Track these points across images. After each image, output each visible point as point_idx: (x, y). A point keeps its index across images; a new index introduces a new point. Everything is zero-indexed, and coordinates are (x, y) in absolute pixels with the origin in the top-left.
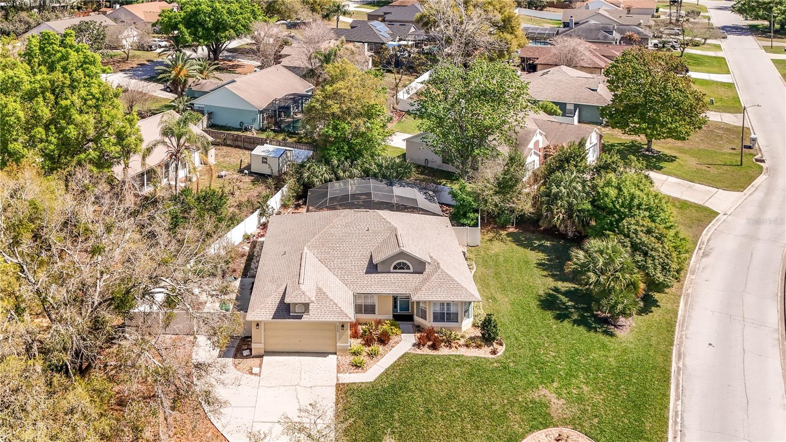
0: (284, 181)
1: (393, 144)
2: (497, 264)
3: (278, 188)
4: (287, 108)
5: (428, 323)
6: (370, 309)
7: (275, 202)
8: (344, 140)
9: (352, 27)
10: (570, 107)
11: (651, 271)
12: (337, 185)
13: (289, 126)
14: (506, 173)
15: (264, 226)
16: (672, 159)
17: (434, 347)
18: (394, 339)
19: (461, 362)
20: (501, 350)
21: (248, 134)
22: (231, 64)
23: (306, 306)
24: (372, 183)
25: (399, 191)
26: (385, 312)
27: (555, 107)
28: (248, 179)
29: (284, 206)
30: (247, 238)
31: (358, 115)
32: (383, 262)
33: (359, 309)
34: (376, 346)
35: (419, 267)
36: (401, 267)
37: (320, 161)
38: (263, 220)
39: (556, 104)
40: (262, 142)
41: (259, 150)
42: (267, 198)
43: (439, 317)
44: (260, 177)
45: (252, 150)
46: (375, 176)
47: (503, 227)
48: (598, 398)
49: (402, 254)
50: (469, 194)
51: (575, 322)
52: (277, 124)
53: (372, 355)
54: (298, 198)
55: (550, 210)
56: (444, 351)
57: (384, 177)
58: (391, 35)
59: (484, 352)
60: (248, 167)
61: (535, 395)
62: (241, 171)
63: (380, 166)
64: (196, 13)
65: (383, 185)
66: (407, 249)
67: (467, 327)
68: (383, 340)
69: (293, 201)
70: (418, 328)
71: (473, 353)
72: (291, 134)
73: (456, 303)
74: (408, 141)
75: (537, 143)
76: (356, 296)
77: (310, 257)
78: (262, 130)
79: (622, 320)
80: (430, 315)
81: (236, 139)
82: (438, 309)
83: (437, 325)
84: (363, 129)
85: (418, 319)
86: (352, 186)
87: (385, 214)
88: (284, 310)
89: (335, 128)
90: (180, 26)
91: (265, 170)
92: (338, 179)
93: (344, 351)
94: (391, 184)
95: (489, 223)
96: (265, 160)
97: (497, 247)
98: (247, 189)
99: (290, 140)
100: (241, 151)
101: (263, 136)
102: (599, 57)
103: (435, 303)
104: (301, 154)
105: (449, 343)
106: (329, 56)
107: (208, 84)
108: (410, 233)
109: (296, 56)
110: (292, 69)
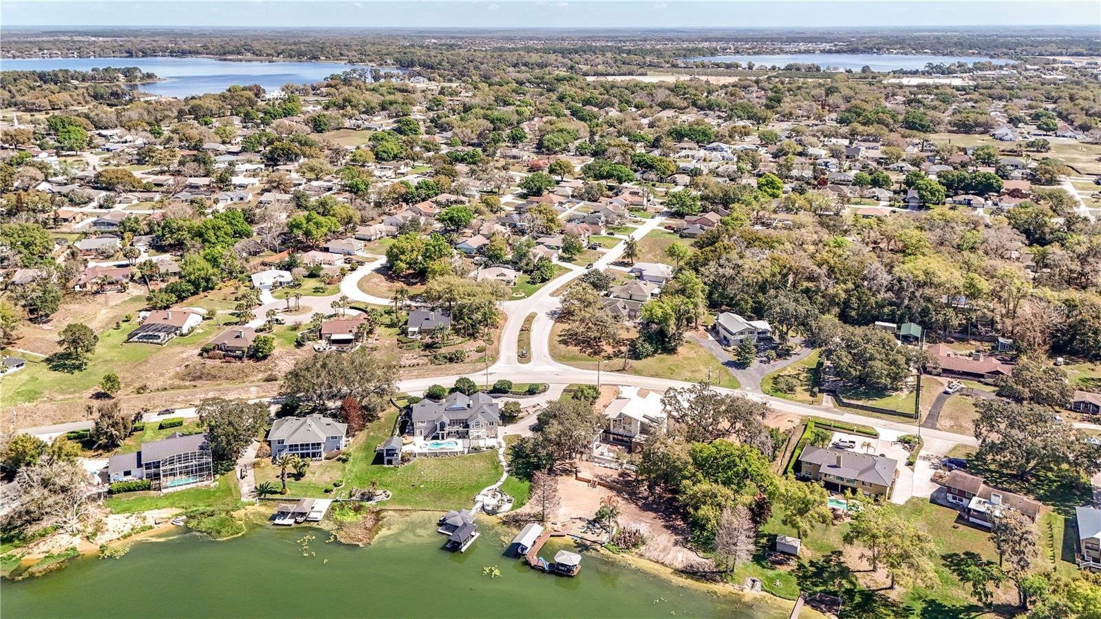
0: (481, 265)
1: (507, 255)
2: (522, 277)
4: (482, 247)
7: (480, 268)
8: (496, 255)
9: (506, 216)
10: (559, 247)
11: (545, 277)
13: (482, 251)
14: (528, 261)
16: (576, 260)
20: (517, 285)
21: (472, 254)
22: (463, 231)
24: (501, 263)
25: (506, 266)
27: (554, 247)
29: (482, 269)
30: (474, 276)
31: (499, 250)
32: (499, 275)
35: (505, 276)
36: (502, 276)
37: (489, 260)
38: (477, 272)
39: (556, 246)
40: (476, 256)
41: (476, 258)
42: (478, 268)
44: (476, 264)
45: (474, 258)
47: (526, 272)
48: (527, 290)
50: (520, 266)
51: (530, 284)
52: (479, 251)
54: (484, 267)
57: (504, 262)
58: (519, 219)
60: (473, 262)
62: (471, 263)
63: (503, 260)
64: (451, 216)
65: (503, 264)
66: (503, 273)
72: (483, 254)
73: (510, 280)
74: (512, 255)
75: (540, 255)
77: (486, 274)
78: (476, 253)
79: (537, 283)
81: (469, 255)
84: (500, 253)
86: (497, 264)
87: (502, 269)
89: (494, 253)
90: (446, 220)
91: (477, 262)
92: (494, 263)
94: (505, 264)
95: (524, 271)
96: (477, 260)
97: (524, 274)
98: (473, 266)
99: (483, 256)
100: (470, 258)
103: (507, 280)
104: (486, 258)
106: (493, 234)
107: (460, 241)
108: (504, 271)
109: (484, 230)
110: (483, 235)
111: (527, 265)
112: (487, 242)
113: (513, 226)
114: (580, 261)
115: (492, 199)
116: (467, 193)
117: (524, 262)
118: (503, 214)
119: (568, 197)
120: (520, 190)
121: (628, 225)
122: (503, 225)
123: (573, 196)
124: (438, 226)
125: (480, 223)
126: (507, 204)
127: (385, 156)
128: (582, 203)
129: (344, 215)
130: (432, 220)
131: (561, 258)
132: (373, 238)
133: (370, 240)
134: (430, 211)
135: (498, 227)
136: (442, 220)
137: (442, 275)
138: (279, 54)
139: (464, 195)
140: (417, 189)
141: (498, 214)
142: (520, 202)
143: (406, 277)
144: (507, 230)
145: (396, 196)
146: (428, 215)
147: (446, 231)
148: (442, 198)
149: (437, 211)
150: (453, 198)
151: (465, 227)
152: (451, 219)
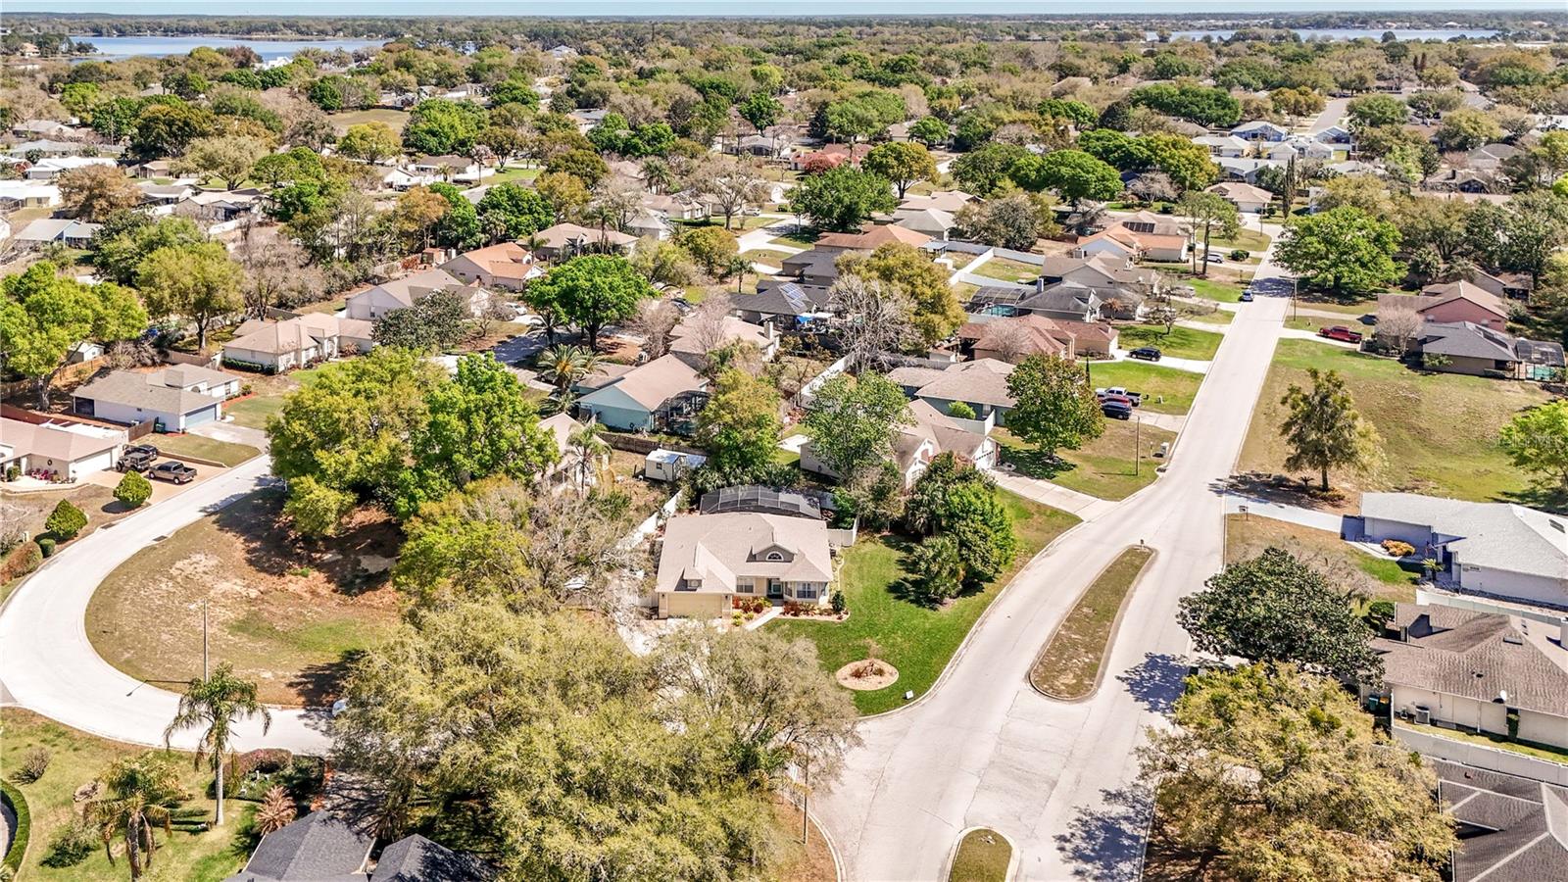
0: (679, 487)
1: (785, 447)
2: (863, 560)
3: (673, 493)
4: (678, 409)
5: (794, 598)
6: (749, 589)
7: (671, 506)
8: (738, 448)
9: (760, 291)
10: (987, 408)
11: (972, 562)
12: (728, 491)
13: (681, 428)
14: (881, 481)
15: (662, 528)
16: (1070, 467)
17: (795, 615)
18: (765, 609)
19: (813, 623)
20: (845, 617)
21: (639, 436)
22: (609, 341)
23: (700, 582)
24: (761, 489)
25: (784, 497)
26: (761, 591)
27: (968, 409)
28: (643, 484)
29: (679, 510)
30: (647, 538)
31: (750, 424)
32: (761, 553)
33: (740, 589)
34: (751, 613)
35: (789, 557)
36: (774, 558)
37: (712, 468)
38: (661, 522)
39: (969, 404)
40: (655, 447)
41: (654, 456)
42: (663, 502)
43: (802, 594)
44: (655, 483)
45: (647, 454)
46: (764, 483)
47: (878, 531)
48: (906, 645)
49: (775, 547)
50: (847, 501)
51: (912, 601)
52: (668, 425)
53: (749, 619)
54: (692, 503)
55: (913, 515)
56: (802, 617)
57: (773, 483)
58: (806, 303)
59: (834, 618)
60: (643, 472)
61: (861, 642)
62: (636, 476)
63: (769, 473)
64: (573, 290)
65: (770, 491)
66: (778, 543)
67: (824, 601)
68: (758, 609)
69: (687, 505)
70: (786, 603)
71: (825, 618)
72: (684, 438)
73: (815, 583)
74: (802, 446)
75: (925, 452)
76: (739, 578)
77: (702, 549)
78: (654, 432)
79: (947, 599)
80: (795, 594)
81: (628, 441)
82: (801, 588)
83: (799, 601)
84: (753, 439)
85: (786, 597)
86: (742, 492)
87: (767, 517)
88: (683, 585)
89: (727, 437)
90: (555, 304)
91: (659, 475)
92: (730, 485)
93: (728, 615)
94: (779, 491)
95: (866, 527)
96: (659, 466)
97: (869, 547)
98: (641, 494)
99: (683, 444)
100: (634, 455)
101: (655, 439)
102: (1047, 339)
103: (798, 583)
104: (695, 460)
105: (807, 612)
106: (724, 357)
107: (594, 379)
108: (785, 531)
109: (688, 336)
110: (684, 357)
111: (880, 494)
112: (699, 385)
113: (790, 324)
114: (1086, 471)
115: (708, 238)
116: (635, 223)
117: (870, 478)
118: (749, 285)
119: (939, 235)
120: (790, 220)
121: (1181, 323)
122: (752, 318)
123: (955, 233)
124: (526, 319)
125: (670, 312)
126: (759, 255)
127: (433, 142)
128: (989, 255)
129: (188, 281)
130: (508, 303)
131: (1005, 457)
132: (282, 363)
133: (269, 371)
134: (511, 272)
135: (736, 330)
136: (539, 302)
137: (468, 585)
138: (336, 31)
139: (623, 228)
140: (482, 209)
141: (733, 283)
142: (794, 250)
143: (345, 542)
144: (769, 341)
145: (412, 227)
146: (499, 286)
147: (551, 340)
148: (558, 236)
149: (534, 273)
150: (590, 236)
151: (619, 325)
152: (568, 298)
